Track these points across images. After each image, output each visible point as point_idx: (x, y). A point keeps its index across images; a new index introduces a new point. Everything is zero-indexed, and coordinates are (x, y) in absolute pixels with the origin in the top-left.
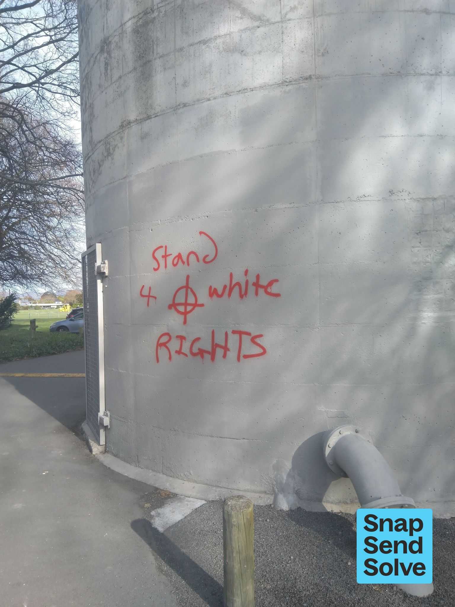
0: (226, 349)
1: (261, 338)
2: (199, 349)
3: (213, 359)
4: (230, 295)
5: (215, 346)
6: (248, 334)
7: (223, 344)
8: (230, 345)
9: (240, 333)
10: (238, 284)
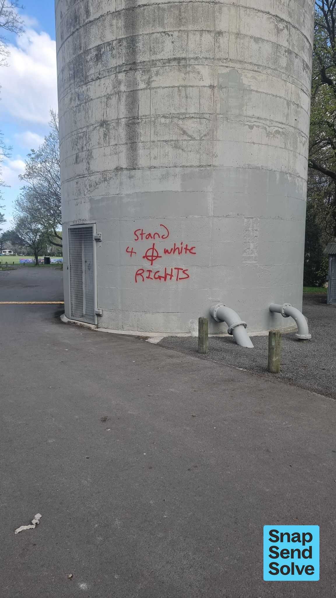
0: (171, 276)
1: (187, 271)
2: (158, 276)
3: (165, 280)
4: (174, 253)
5: (166, 275)
6: (182, 269)
7: (170, 274)
8: (173, 274)
9: (178, 269)
10: (178, 248)
